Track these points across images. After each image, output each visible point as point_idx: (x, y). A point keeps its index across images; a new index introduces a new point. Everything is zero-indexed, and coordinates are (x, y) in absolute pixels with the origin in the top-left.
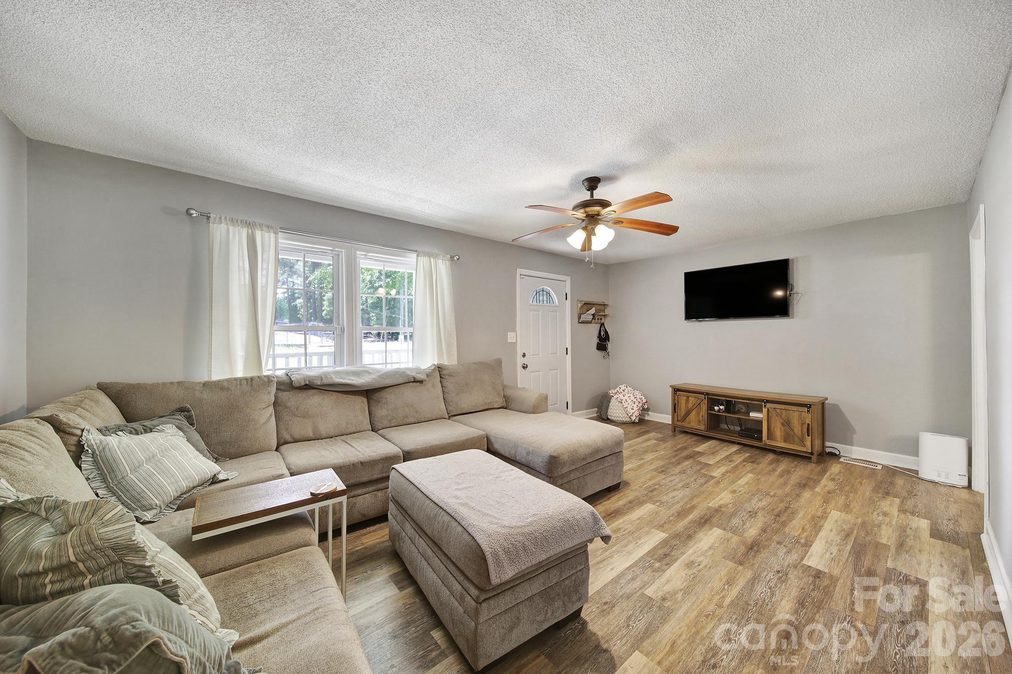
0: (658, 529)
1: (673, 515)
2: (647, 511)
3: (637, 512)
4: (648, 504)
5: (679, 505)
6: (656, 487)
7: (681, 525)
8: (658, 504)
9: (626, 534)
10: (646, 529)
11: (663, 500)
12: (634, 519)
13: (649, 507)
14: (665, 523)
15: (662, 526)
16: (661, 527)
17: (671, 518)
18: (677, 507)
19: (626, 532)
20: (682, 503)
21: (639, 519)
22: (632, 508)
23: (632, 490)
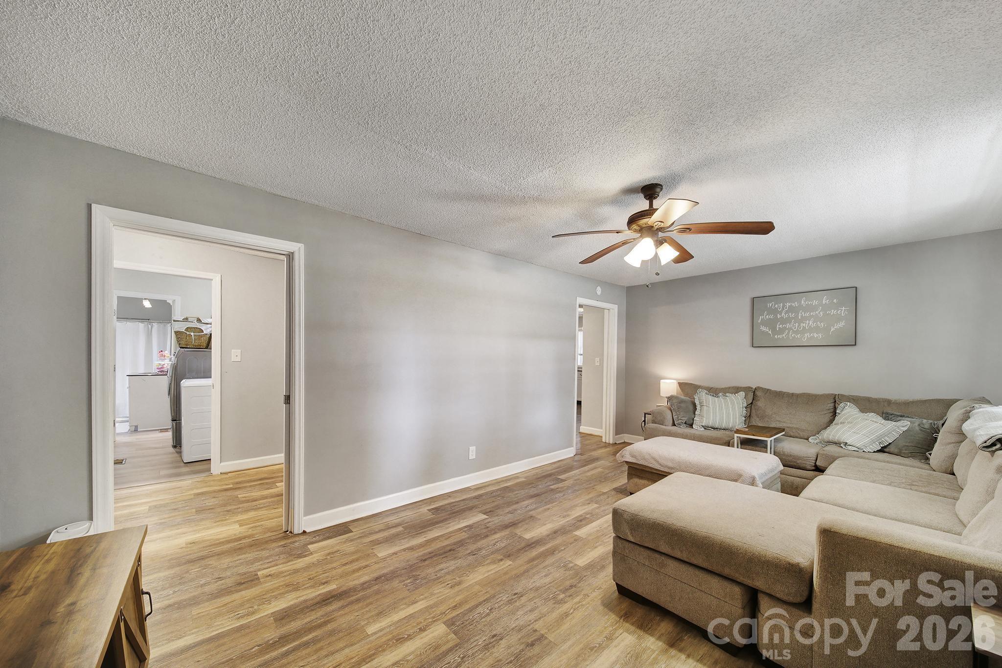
0: (581, 537)
1: (559, 552)
2: (586, 556)
3: (596, 555)
4: (582, 565)
5: (547, 563)
6: (562, 596)
7: (559, 540)
8: (571, 565)
9: (609, 534)
10: (590, 538)
11: (562, 570)
12: (601, 547)
13: (582, 562)
14: (571, 544)
15: (575, 540)
16: (577, 539)
17: (563, 548)
18: (550, 560)
19: (609, 536)
20: (541, 566)
21: (596, 547)
22: (602, 560)
23: (600, 588)
